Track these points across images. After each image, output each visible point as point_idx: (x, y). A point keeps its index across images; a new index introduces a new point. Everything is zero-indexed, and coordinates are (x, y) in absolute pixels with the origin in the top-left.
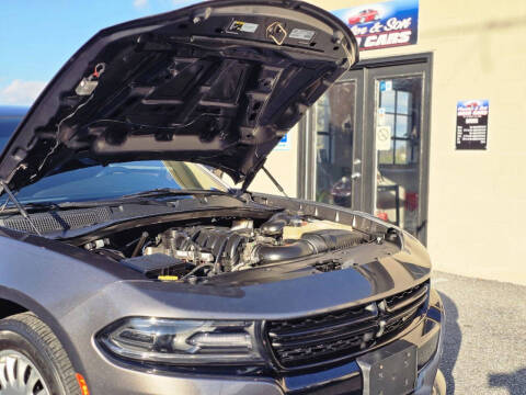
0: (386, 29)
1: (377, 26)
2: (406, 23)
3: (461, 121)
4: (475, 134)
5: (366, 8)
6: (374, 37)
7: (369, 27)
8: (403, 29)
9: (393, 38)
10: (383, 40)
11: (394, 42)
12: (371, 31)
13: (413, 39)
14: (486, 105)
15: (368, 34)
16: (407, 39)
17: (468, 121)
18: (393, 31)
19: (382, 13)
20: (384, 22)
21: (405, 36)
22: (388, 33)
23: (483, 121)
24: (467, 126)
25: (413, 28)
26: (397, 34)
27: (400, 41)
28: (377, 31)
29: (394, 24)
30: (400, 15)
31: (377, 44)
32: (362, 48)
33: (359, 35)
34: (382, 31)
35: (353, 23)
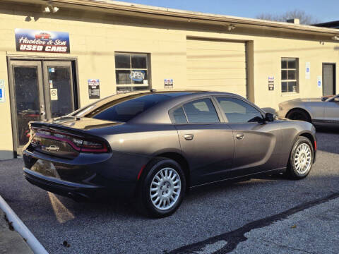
0: (55, 44)
1: (51, 42)
2: (64, 43)
3: (90, 87)
4: (96, 93)
5: (45, 32)
6: (50, 47)
7: (46, 42)
8: (63, 46)
9: (59, 49)
10: (54, 49)
12: (48, 43)
13: (68, 51)
14: (98, 81)
15: (46, 44)
17: (93, 87)
18: (58, 46)
19: (53, 36)
20: (54, 41)
21: (64, 49)
22: (56, 46)
23: (98, 87)
24: (93, 89)
25: (68, 45)
27: (62, 51)
28: (51, 44)
29: (58, 43)
30: (61, 39)
31: (52, 50)
32: (43, 51)
33: (41, 45)
34: (53, 45)
35: (37, 38)
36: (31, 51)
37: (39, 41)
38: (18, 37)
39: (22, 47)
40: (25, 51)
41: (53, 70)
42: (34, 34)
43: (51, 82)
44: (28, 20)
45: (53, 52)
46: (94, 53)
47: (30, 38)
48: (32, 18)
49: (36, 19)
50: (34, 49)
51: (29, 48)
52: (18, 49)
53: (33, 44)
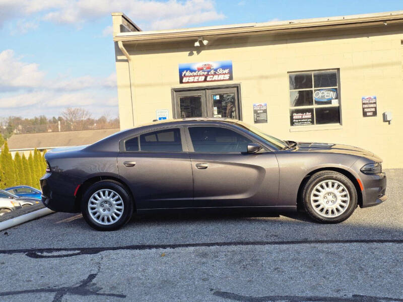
0: (217, 73)
1: (212, 72)
2: (227, 71)
3: (255, 112)
4: (262, 117)
5: (206, 63)
6: (212, 76)
7: (208, 72)
8: (225, 74)
9: (221, 77)
10: (216, 78)
11: (222, 79)
12: (210, 73)
13: (231, 78)
14: (266, 105)
15: (208, 74)
16: (228, 78)
17: (258, 112)
18: (220, 74)
19: (215, 66)
20: (216, 70)
21: (227, 77)
22: (218, 75)
23: (265, 111)
24: (258, 114)
25: (231, 73)
26: (223, 76)
27: (224, 78)
28: (212, 73)
29: (220, 71)
30: (224, 67)
31: (213, 79)
32: (205, 80)
33: (203, 75)
34: (215, 74)
35: (199, 70)
36: (194, 82)
37: (201, 73)
38: (181, 71)
39: (185, 80)
40: (188, 82)
41: (218, 98)
42: (195, 67)
43: (215, 109)
44: (191, 54)
45: (215, 81)
46: (262, 77)
47: (192, 71)
48: (195, 52)
49: (198, 53)
50: (196, 80)
51: (191, 79)
52: (181, 82)
53: (194, 76)
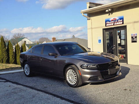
1: (116, 21)
2: (121, 20)
3: (132, 37)
4: (135, 40)
5: (114, 18)
7: (115, 21)
8: (121, 21)
9: (119, 23)
10: (117, 23)
13: (123, 23)
14: (136, 34)
15: (115, 22)
17: (133, 37)
18: (119, 22)
19: (117, 19)
20: (117, 20)
21: (121, 23)
22: (118, 22)
23: (136, 37)
24: (133, 38)
25: (123, 21)
26: (120, 22)
29: (119, 21)
30: (120, 19)
32: (114, 25)
33: (113, 23)
34: (117, 22)
35: (112, 20)
36: (110, 26)
37: (112, 22)
38: (106, 21)
39: (107, 25)
40: (108, 26)
41: (119, 31)
43: (118, 36)
44: (109, 15)
45: (117, 25)
46: (135, 22)
47: (109, 21)
48: (111, 14)
49: (112, 14)
50: (110, 25)
51: (109, 25)
53: (110, 23)
